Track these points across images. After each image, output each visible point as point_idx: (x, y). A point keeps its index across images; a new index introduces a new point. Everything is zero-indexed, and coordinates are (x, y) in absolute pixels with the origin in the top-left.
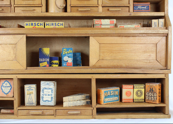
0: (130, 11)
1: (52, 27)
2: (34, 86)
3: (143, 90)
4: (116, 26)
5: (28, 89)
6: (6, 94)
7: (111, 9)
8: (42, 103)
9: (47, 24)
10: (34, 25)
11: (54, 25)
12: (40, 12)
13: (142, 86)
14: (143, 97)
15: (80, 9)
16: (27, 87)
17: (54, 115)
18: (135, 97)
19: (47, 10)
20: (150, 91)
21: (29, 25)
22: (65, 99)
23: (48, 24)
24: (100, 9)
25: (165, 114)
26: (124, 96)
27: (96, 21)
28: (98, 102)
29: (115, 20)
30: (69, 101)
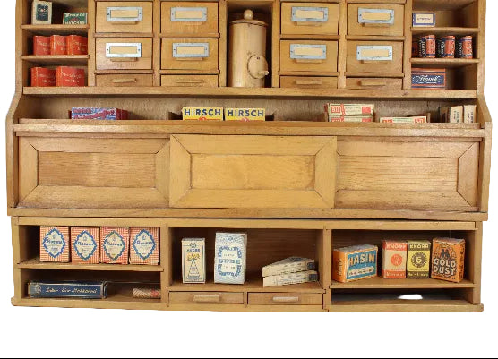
0: (405, 87)
1: (240, 118)
2: (201, 243)
3: (427, 253)
4: (375, 117)
5: (189, 248)
6: (144, 258)
7: (366, 83)
8: (217, 278)
9: (229, 113)
10: (201, 113)
11: (245, 114)
12: (214, 85)
13: (426, 244)
14: (426, 267)
15: (300, 82)
16: (186, 244)
17: (245, 304)
18: (411, 267)
19: (229, 83)
20: (442, 254)
21: (191, 113)
22: (266, 270)
23: (232, 113)
24: (343, 82)
25: (472, 304)
26: (388, 266)
27: (333, 108)
28: (335, 278)
29: (372, 106)
30: (274, 274)
